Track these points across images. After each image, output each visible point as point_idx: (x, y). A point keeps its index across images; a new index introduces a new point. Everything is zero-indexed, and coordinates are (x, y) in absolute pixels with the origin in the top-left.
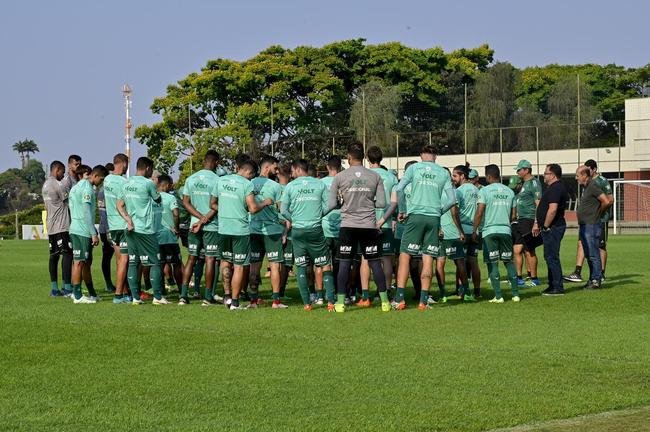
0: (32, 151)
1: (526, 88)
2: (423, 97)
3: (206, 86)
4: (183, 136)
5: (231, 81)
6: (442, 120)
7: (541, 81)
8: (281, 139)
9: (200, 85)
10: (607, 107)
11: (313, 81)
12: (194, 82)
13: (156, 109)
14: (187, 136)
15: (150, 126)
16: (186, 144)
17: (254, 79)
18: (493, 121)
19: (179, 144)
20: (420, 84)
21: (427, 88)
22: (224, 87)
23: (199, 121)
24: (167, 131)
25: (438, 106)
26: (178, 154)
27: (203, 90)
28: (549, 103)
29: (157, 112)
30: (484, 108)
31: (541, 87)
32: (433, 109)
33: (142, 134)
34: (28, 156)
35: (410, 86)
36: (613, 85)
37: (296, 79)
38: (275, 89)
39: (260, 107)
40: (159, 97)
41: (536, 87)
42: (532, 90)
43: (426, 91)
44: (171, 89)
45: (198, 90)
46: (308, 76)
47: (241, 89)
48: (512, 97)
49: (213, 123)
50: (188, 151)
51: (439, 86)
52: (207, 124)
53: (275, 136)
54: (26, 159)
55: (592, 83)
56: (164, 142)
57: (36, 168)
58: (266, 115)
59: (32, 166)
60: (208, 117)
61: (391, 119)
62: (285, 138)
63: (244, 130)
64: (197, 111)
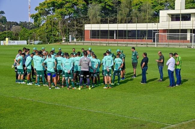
0: (3, 14)
1: (135, 4)
2: (107, 7)
3: (49, 4)
4: (43, 17)
5: (56, 3)
6: (112, 13)
7: (139, 3)
8: (69, 18)
9: (48, 4)
10: (156, 10)
11: (78, 3)
12: (46, 3)
13: (36, 9)
14: (45, 17)
15: (35, 14)
16: (44, 19)
17: (62, 2)
18: (126, 14)
19: (42, 19)
20: (107, 4)
21: (108, 4)
22: (54, 4)
23: (48, 13)
24: (39, 15)
25: (111, 9)
26: (42, 21)
27: (48, 5)
28: (141, 8)
29: (37, 10)
30: (123, 10)
31: (139, 4)
32: (110, 10)
33: (32, 16)
34: (2, 15)
35: (104, 4)
36: (158, 4)
37: (73, 2)
38: (68, 5)
39: (64, 10)
40: (37, 7)
41: (137, 4)
42: (136, 5)
43: (108, 5)
44: (40, 4)
45: (47, 5)
46: (77, 1)
47: (59, 5)
48: (131, 7)
49: (51, 13)
50: (45, 21)
51: (112, 4)
52: (50, 14)
53: (68, 17)
54: (1, 16)
55: (152, 3)
56: (38, 18)
57: (4, 18)
58: (65, 12)
59: (3, 18)
60: (50, 12)
61: (98, 13)
62: (71, 17)
63: (60, 16)
64: (47, 10)
